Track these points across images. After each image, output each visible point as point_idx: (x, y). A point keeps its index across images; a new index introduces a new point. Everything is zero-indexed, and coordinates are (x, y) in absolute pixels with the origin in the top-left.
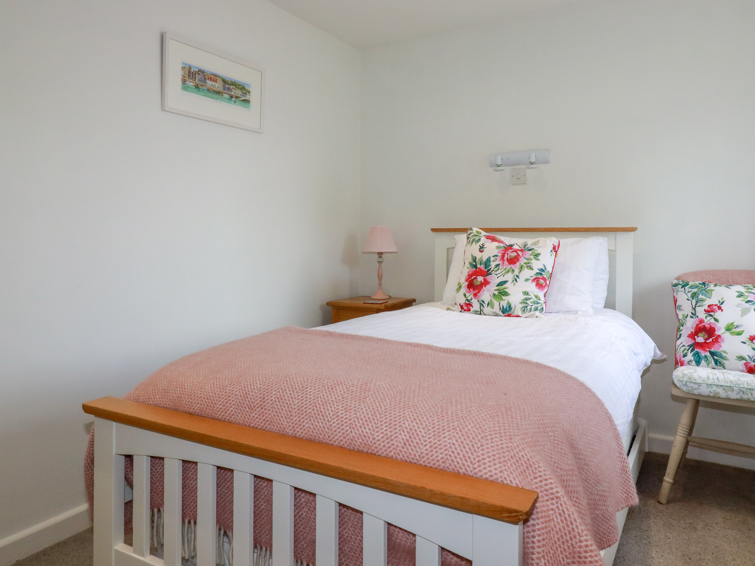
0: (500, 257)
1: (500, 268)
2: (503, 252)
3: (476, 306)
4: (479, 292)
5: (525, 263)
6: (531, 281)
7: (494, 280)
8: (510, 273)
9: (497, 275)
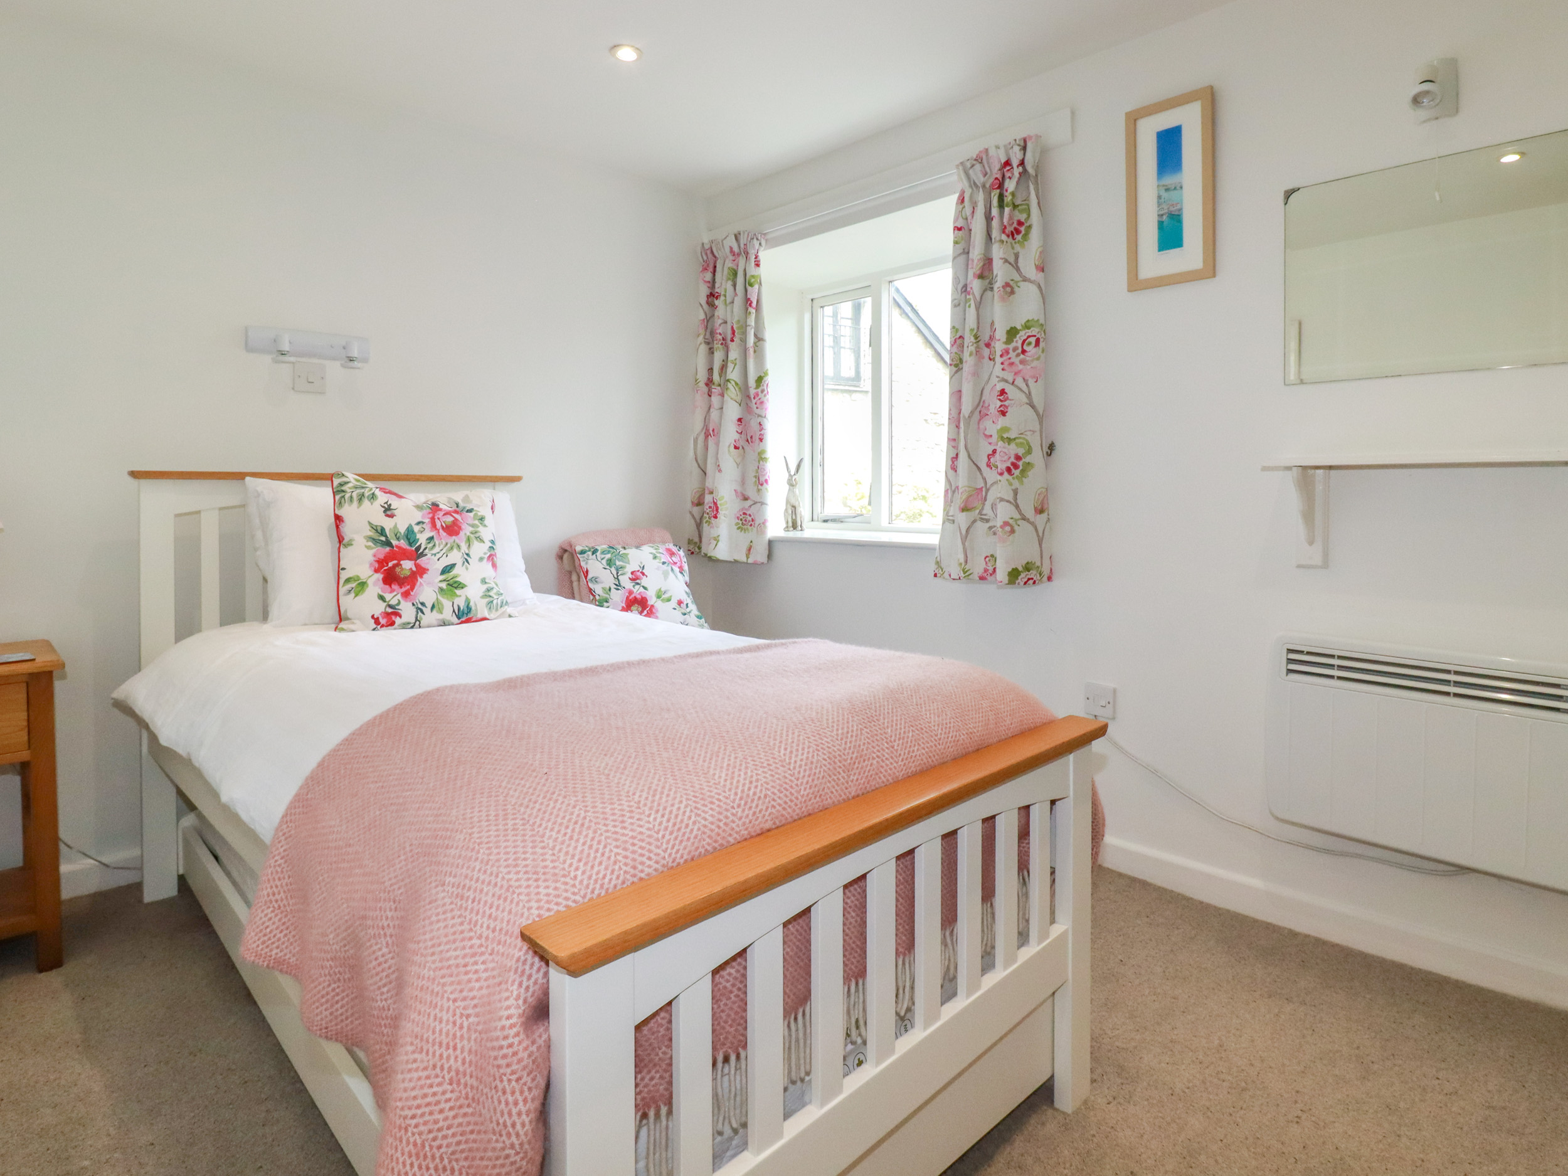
0: (430, 525)
1: (437, 543)
2: (431, 515)
3: (407, 611)
4: (412, 589)
5: (472, 533)
6: (485, 560)
7: (434, 563)
8: (455, 550)
9: (435, 555)
